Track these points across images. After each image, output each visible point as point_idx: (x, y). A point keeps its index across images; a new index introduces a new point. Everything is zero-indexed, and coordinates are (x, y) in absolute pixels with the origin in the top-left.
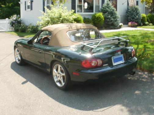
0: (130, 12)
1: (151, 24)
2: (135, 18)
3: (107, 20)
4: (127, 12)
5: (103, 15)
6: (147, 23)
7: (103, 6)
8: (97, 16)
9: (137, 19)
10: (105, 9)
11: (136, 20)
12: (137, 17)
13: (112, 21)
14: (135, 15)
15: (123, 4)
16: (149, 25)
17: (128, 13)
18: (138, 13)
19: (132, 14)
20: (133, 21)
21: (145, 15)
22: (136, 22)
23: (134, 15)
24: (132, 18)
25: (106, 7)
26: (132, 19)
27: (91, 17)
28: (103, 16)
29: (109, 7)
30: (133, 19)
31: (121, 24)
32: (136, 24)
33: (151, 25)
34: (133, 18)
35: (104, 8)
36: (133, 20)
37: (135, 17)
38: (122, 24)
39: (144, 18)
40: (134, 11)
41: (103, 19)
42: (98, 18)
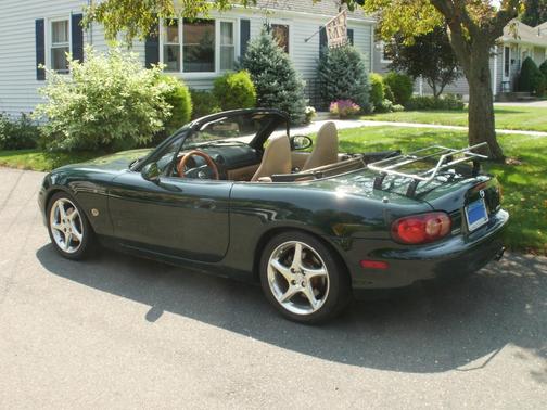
0: (333, 67)
1: (399, 106)
2: (352, 87)
3: (265, 96)
4: (321, 69)
5: (252, 79)
6: (387, 103)
7: (250, 50)
8: (233, 84)
9: (358, 91)
10: (258, 58)
11: (354, 93)
12: (358, 82)
13: (282, 99)
14: (352, 78)
15: (306, 41)
16: (394, 111)
17: (326, 72)
18: (361, 71)
19: (340, 75)
20: (345, 99)
21: (378, 78)
22: (353, 101)
23: (347, 78)
24: (339, 88)
25: (260, 50)
26: (340, 92)
27: (212, 87)
28: (251, 84)
29: (270, 50)
30: (344, 91)
31: (309, 109)
32: (357, 108)
33: (399, 110)
34: (345, 89)
35: (253, 55)
36: (343, 95)
37: (352, 83)
38: (313, 109)
39: (376, 85)
40: (346, 66)
41: (255, 94)
42: (236, 89)
